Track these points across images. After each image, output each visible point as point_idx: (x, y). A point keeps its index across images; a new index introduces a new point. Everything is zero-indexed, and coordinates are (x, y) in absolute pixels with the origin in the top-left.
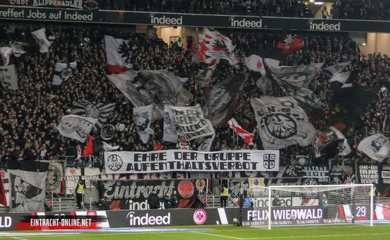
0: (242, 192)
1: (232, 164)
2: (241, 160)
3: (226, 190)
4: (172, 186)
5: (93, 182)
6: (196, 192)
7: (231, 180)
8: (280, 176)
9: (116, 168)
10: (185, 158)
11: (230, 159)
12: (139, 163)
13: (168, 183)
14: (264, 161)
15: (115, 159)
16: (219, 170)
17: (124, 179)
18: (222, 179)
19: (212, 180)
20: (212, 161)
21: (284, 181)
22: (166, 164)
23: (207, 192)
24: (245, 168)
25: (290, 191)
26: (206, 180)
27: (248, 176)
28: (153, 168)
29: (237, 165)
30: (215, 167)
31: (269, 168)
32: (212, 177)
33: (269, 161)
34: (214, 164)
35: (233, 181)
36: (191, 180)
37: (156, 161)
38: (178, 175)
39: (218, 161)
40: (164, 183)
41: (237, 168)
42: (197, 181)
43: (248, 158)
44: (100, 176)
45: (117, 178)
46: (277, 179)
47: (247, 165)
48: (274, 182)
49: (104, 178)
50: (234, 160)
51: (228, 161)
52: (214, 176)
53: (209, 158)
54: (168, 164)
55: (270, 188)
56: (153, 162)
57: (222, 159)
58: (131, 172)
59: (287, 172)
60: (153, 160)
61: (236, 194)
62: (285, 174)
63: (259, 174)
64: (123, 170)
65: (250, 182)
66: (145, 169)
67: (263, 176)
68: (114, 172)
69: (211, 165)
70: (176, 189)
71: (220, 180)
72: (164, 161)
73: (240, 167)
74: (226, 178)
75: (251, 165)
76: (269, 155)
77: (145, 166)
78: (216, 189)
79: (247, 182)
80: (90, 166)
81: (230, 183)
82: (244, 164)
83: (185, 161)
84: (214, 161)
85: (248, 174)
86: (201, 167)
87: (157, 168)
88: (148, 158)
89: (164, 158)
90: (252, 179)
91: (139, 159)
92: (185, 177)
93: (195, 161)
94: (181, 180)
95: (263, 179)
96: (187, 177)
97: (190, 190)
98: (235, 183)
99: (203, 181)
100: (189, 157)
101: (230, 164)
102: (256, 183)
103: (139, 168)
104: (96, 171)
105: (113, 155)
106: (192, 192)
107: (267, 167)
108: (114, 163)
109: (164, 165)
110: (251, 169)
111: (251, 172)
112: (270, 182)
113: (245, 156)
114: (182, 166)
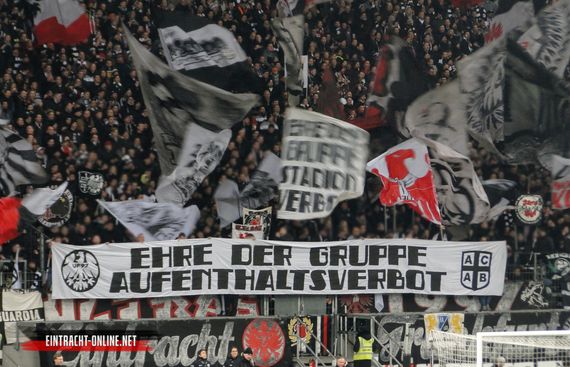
0: (407, 350)
1: (380, 276)
2: (403, 266)
3: (366, 345)
4: (227, 336)
5: (23, 328)
6: (290, 350)
7: (379, 319)
8: (504, 306)
9: (86, 285)
10: (259, 260)
11: (374, 261)
12: (144, 273)
13: (217, 328)
14: (464, 268)
15: (81, 260)
16: (345, 291)
17: (104, 318)
18: (356, 315)
19: (329, 320)
20: (328, 268)
21: (517, 321)
22: (209, 274)
23: (318, 350)
24: (411, 284)
25: (532, 344)
26: (314, 320)
27: (424, 309)
28: (177, 286)
29: (392, 277)
30: (336, 284)
31: (475, 288)
32: (329, 310)
33: (476, 269)
34: (333, 274)
35: (385, 321)
36: (277, 321)
37: (186, 267)
38: (241, 305)
39: (343, 268)
40: (206, 329)
41: (392, 285)
42: (293, 322)
43: (421, 260)
44: (42, 312)
45: (86, 313)
46: (498, 316)
47: (418, 277)
48: (491, 322)
49: (52, 316)
50: (384, 264)
51: (368, 267)
52: (335, 310)
53: (322, 259)
54: (215, 276)
55: (481, 337)
56: (179, 269)
57: (354, 261)
58: (122, 295)
59: (523, 297)
60: (179, 263)
61: (393, 355)
62: (518, 303)
63: (451, 304)
64: (103, 291)
65: (427, 324)
66: (157, 288)
67: (461, 309)
68: (79, 296)
69: (326, 278)
70: (237, 343)
71: (350, 320)
72: (205, 268)
73: (399, 283)
74: (365, 315)
75: (428, 278)
76: (477, 254)
77: (157, 281)
78: (341, 342)
79: (420, 324)
80: (17, 285)
81: (376, 326)
82: (411, 275)
83: (258, 269)
84: (334, 268)
85: (421, 303)
86: (299, 284)
87: (187, 284)
88: (166, 260)
89: (207, 258)
90: (432, 317)
91: (145, 262)
92: (260, 312)
93: (285, 267)
94: (250, 320)
95: (461, 315)
96: (266, 311)
97: (275, 346)
98: (390, 327)
99: (308, 322)
100: (269, 259)
101: (373, 276)
102: (444, 326)
103: (143, 285)
104: (33, 299)
105: (76, 252)
106: (280, 351)
107: (469, 284)
108: (80, 270)
109: (205, 278)
110: (428, 290)
111: (431, 297)
112: (479, 322)
113: (414, 255)
114: (248, 282)
